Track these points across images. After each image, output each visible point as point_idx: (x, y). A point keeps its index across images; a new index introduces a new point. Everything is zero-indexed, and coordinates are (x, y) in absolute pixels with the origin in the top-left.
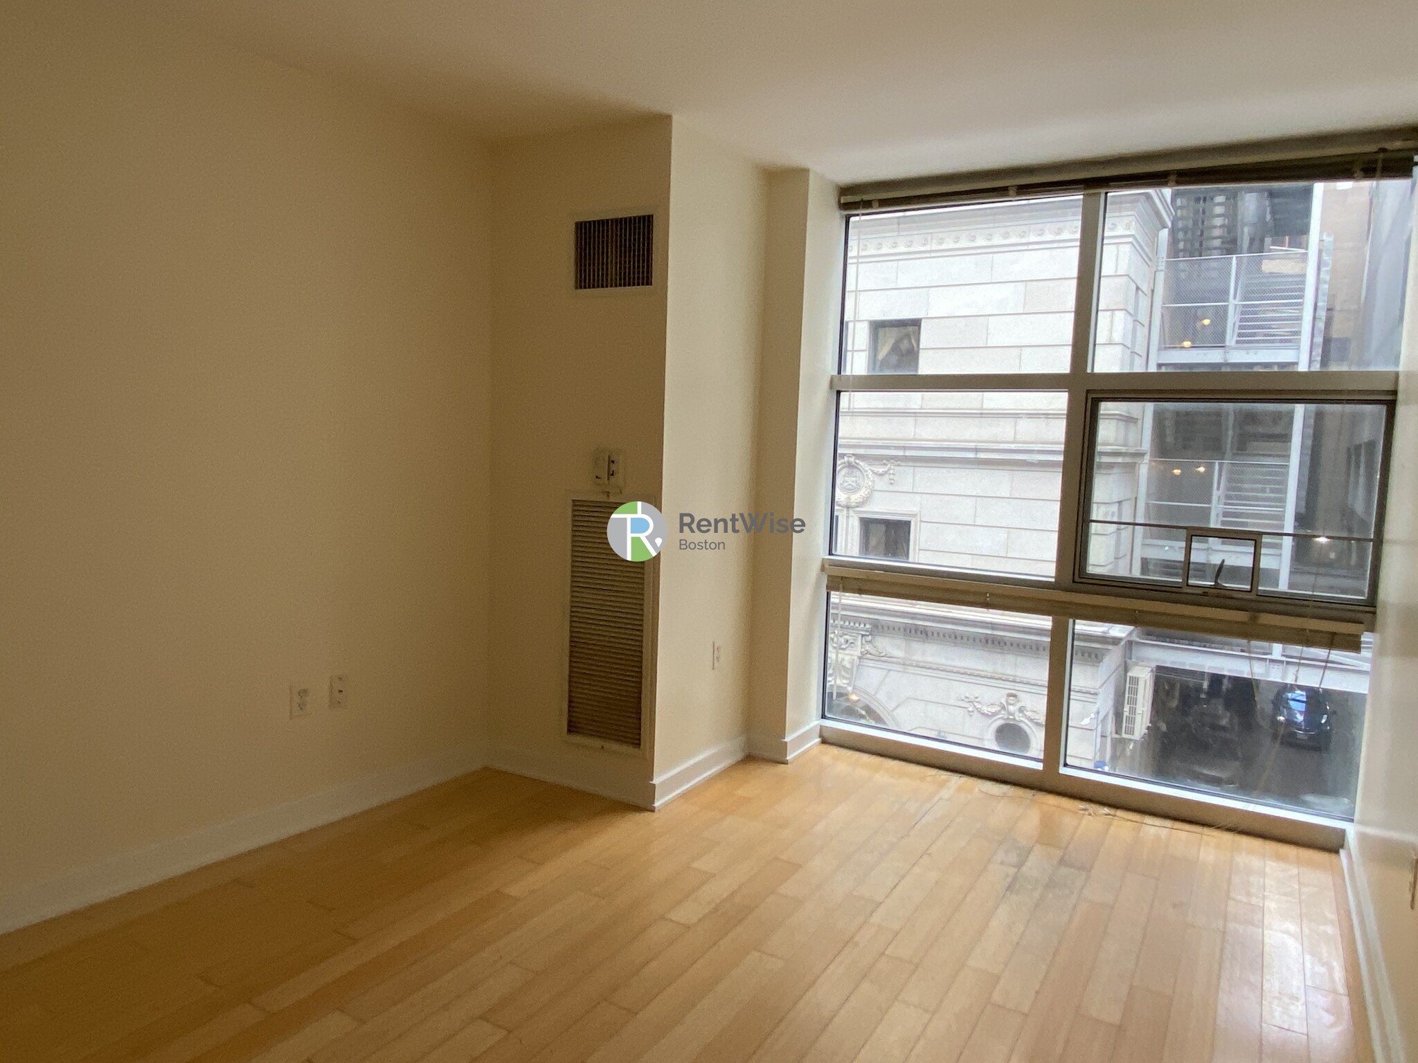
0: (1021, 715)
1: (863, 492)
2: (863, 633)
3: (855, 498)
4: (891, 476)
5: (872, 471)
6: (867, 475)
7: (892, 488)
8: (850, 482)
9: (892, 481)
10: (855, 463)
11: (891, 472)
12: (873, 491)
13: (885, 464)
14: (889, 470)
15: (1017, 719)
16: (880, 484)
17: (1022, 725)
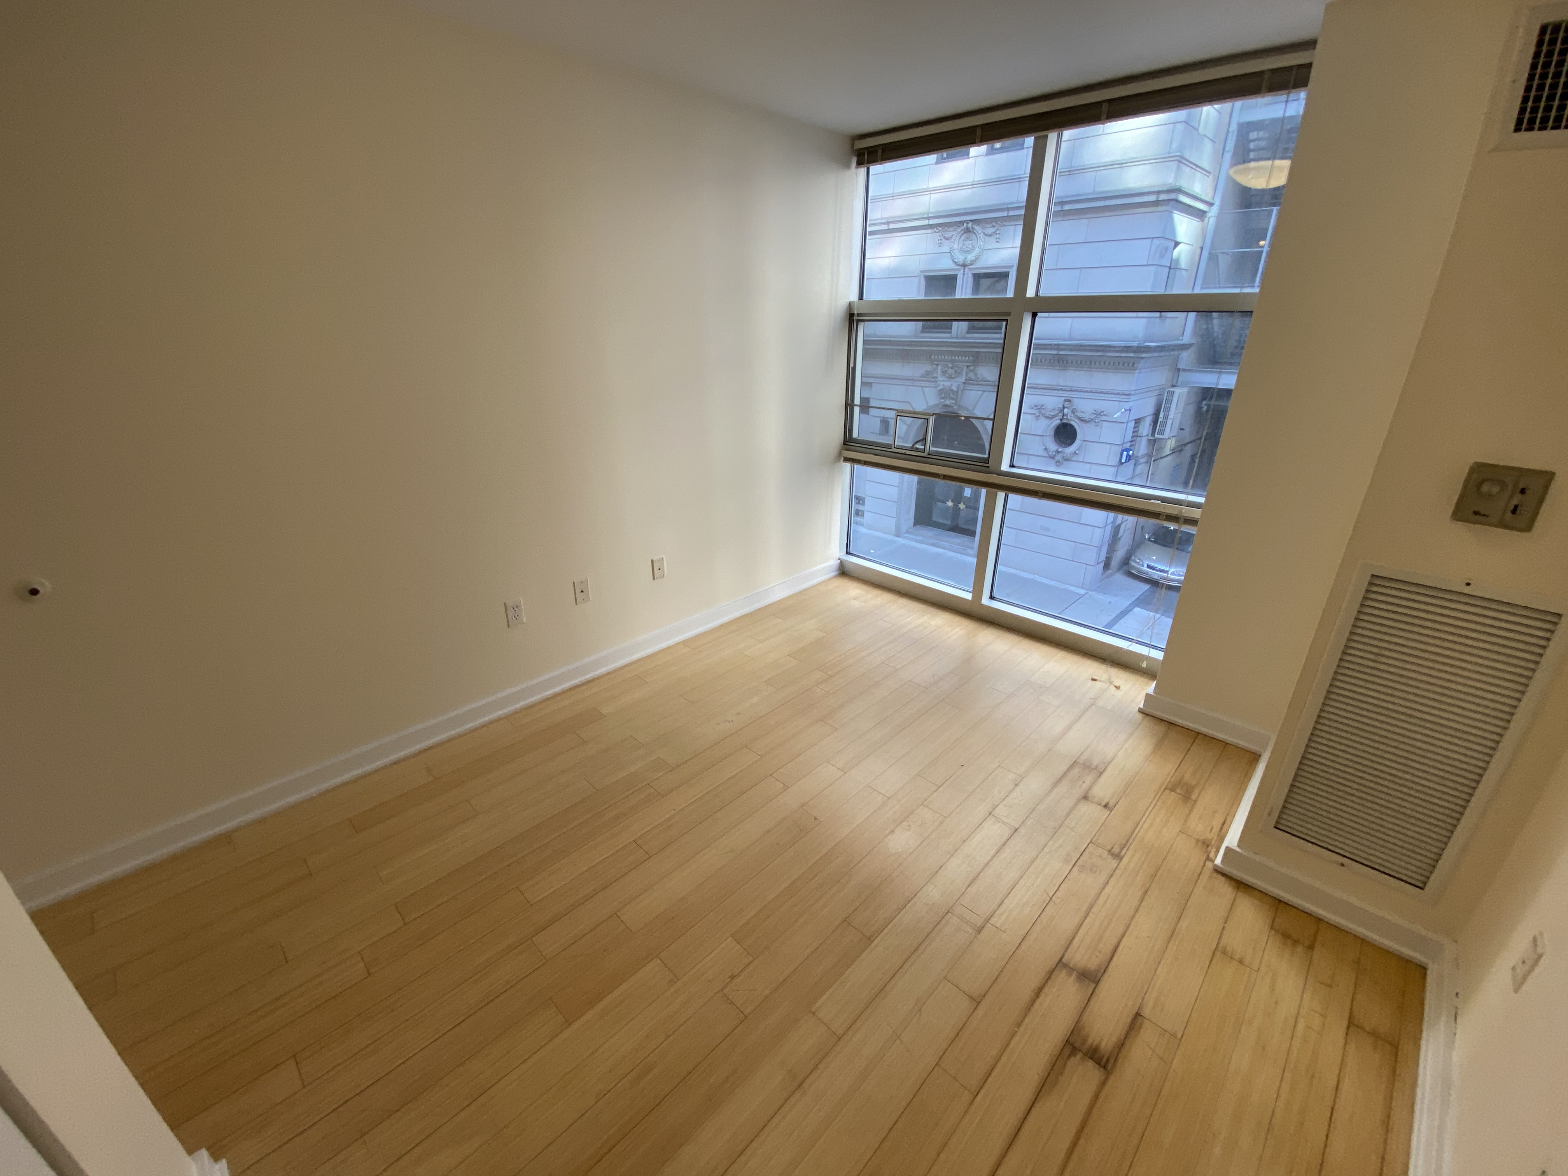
0: (1072, 416)
1: (977, 251)
2: (968, 364)
3: (970, 257)
4: (998, 236)
5: (984, 233)
6: (980, 237)
7: (996, 246)
8: (967, 245)
9: (998, 240)
10: (972, 228)
12: (983, 249)
13: (994, 226)
14: (996, 231)
15: (1069, 418)
16: (990, 243)
17: (1073, 423)
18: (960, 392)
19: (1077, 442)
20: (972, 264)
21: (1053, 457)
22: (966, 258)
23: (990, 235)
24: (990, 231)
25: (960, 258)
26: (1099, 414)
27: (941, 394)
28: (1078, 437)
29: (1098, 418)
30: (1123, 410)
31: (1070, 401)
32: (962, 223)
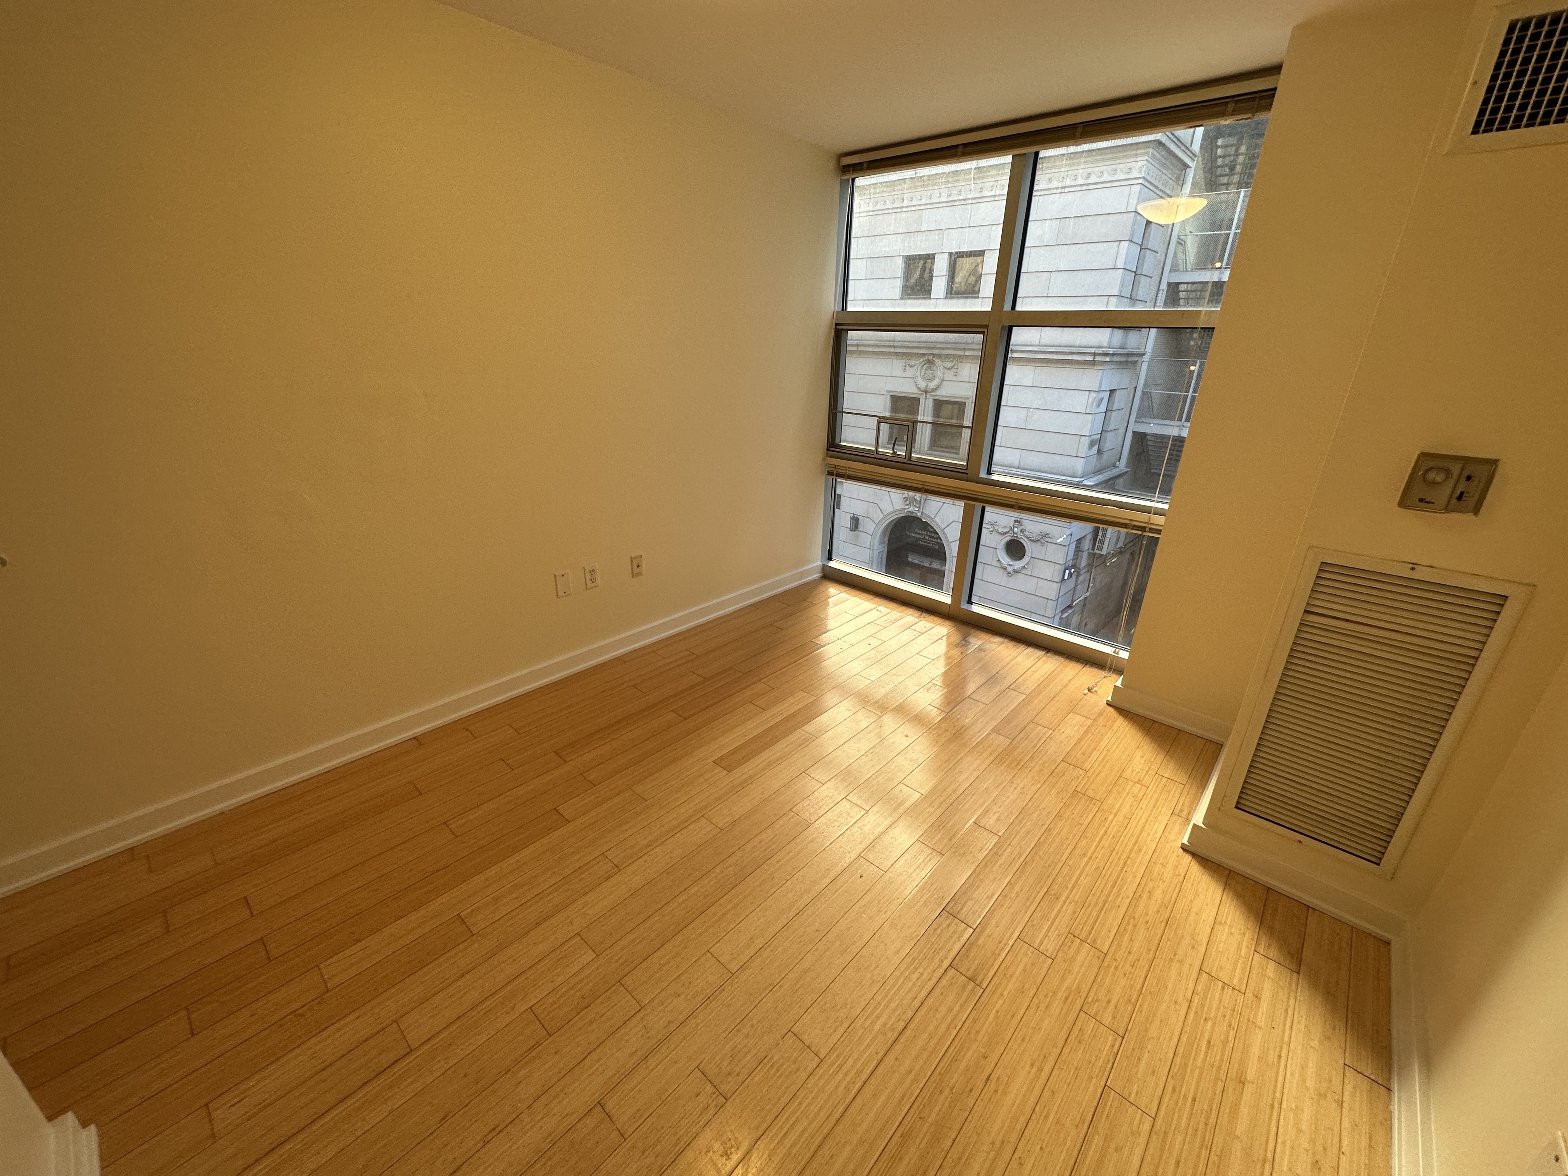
0: (1021, 534)
1: (936, 382)
3: (932, 385)
4: (955, 370)
5: (943, 367)
6: (940, 370)
7: (954, 379)
8: (929, 375)
9: (956, 374)
11: (956, 367)
12: (943, 380)
13: (952, 361)
14: (954, 365)
15: (1019, 536)
16: (949, 375)
17: (1022, 541)
18: (923, 501)
19: (1026, 559)
20: (933, 392)
21: (1005, 569)
22: (927, 386)
23: (949, 369)
24: (949, 365)
25: (922, 384)
26: (1044, 536)
27: (906, 501)
28: (1027, 553)
29: (1042, 538)
30: (1065, 536)
31: (1019, 522)
32: (924, 355)
